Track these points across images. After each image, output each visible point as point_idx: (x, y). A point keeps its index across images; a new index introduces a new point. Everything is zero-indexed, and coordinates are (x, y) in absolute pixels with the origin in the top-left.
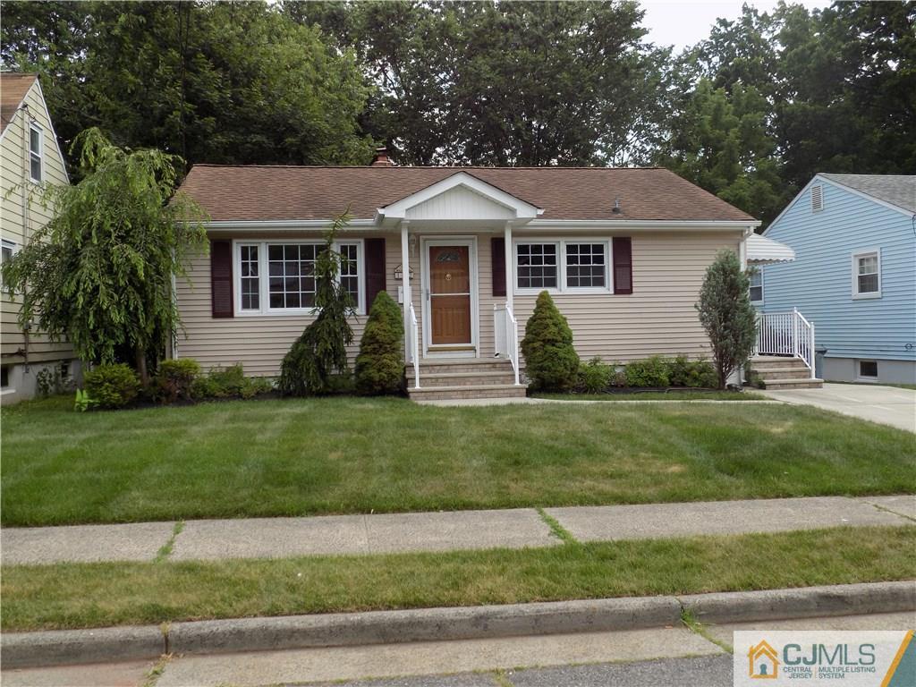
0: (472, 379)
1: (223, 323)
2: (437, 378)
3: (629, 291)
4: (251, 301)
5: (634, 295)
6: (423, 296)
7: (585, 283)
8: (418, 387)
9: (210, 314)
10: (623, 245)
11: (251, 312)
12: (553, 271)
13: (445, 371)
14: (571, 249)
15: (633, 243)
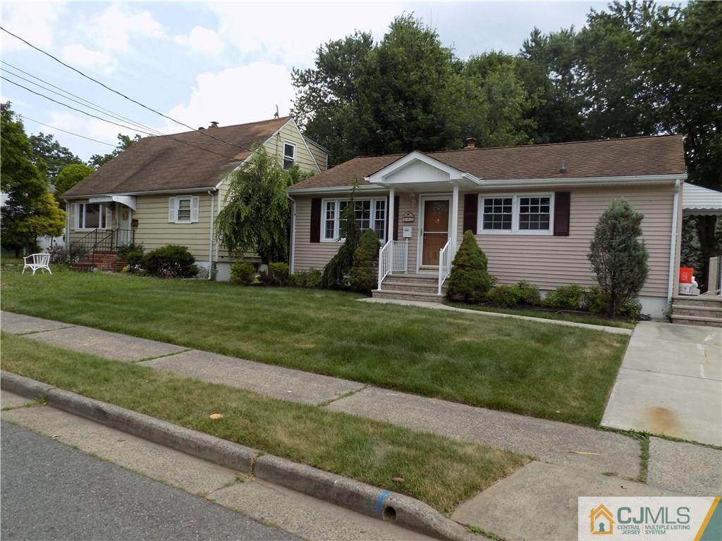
0: (415, 288)
1: (315, 245)
2: (395, 285)
3: (566, 234)
4: (330, 234)
5: (570, 237)
6: (419, 233)
7: (534, 227)
8: (379, 289)
9: (309, 240)
10: (564, 198)
11: (330, 240)
12: (509, 218)
13: (406, 281)
14: (524, 201)
15: (572, 196)
